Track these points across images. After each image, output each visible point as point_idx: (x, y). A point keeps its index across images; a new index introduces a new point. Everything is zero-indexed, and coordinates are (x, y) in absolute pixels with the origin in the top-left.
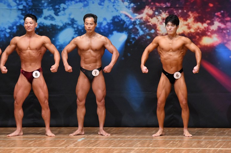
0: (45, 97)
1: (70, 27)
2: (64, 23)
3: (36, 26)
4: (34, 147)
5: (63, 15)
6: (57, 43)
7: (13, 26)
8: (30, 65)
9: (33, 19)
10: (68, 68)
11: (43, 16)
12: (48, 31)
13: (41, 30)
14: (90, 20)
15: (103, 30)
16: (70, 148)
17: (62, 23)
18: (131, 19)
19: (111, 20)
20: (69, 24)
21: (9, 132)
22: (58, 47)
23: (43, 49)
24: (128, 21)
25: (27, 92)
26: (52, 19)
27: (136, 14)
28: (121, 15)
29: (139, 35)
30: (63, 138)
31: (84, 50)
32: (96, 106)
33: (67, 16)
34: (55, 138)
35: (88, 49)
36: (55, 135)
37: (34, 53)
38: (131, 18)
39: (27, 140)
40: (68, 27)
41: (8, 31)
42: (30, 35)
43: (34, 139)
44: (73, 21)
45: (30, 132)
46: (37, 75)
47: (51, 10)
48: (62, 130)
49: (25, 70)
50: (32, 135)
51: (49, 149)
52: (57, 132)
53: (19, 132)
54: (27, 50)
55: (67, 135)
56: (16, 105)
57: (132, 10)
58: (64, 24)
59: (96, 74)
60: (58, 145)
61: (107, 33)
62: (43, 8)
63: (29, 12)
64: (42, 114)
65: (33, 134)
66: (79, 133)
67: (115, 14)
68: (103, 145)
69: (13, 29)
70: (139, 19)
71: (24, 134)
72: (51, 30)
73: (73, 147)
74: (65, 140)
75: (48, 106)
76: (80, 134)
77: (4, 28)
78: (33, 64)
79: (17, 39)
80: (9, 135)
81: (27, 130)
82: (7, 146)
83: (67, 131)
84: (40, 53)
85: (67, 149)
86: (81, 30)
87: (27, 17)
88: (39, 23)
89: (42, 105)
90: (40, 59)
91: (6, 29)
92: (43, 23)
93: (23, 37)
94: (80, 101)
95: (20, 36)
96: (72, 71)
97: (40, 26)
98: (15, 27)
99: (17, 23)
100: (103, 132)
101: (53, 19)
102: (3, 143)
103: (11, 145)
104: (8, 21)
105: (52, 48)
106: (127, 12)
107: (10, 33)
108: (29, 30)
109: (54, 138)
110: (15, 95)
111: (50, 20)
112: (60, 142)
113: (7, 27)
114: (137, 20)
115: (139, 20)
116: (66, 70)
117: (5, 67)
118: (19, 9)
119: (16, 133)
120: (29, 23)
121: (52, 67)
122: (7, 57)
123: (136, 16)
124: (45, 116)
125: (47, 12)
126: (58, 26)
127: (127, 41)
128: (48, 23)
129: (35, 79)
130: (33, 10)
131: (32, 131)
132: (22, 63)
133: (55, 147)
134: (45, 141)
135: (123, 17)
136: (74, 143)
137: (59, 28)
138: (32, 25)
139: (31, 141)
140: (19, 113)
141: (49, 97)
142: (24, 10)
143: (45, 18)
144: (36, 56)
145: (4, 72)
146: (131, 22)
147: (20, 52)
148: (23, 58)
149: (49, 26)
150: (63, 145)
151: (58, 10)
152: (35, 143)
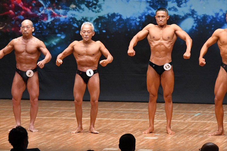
1: (191, 17)
2: (186, 13)
4: (157, 120)
5: (185, 6)
7: (142, 16)
11: (168, 7)
12: (171, 20)
15: (219, 19)
16: (188, 122)
17: (184, 13)
20: (189, 15)
26: (175, 10)
30: (182, 112)
33: (188, 7)
40: (189, 17)
41: (138, 20)
44: (193, 12)
47: (174, 2)
58: (185, 15)
60: (177, 119)
63: (157, 4)
69: (142, 18)
72: (174, 19)
73: (191, 121)
74: (183, 114)
77: (135, 17)
82: (134, 118)
85: (185, 122)
86: (200, 20)
91: (136, 18)
98: (144, 17)
99: (146, 13)
101: (176, 10)
102: (131, 116)
103: (138, 117)
104: (139, 12)
107: (139, 22)
111: (173, 11)
112: (179, 116)
113: (137, 16)
118: (148, 2)
125: (170, 4)
126: (180, 16)
128: (172, 13)
130: (160, 2)
136: (191, 117)
137: (181, 18)
142: (152, 2)
143: (170, 9)
149: (173, 16)
150: (182, 118)
151: (180, 3)
152: (158, 116)
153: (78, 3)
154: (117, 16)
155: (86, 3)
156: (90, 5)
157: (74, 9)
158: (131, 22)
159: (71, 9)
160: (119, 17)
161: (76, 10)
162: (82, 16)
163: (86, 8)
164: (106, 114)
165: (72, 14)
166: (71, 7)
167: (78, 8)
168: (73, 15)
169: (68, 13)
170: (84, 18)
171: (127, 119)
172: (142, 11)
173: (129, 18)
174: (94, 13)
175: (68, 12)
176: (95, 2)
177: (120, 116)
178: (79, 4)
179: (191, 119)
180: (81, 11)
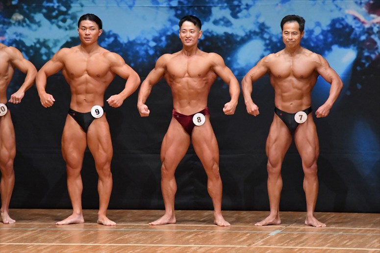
0: (213, 159)
1: (258, 37)
2: (247, 31)
3: (200, 35)
4: (195, 244)
5: (246, 17)
6: (235, 66)
7: (161, 36)
8: (189, 103)
9: (195, 25)
10: (252, 107)
11: (212, 19)
12: (220, 44)
13: (207, 43)
14: (292, 26)
15: (314, 43)
16: (257, 248)
17: (244, 30)
18: (364, 25)
19: (328, 26)
20: (255, 33)
21: (152, 218)
22: (236, 72)
23: (211, 76)
24: (359, 27)
25: (183, 150)
26: (227, 23)
27: (372, 16)
28: (346, 16)
29: (378, 52)
30: (245, 229)
31: (280, 78)
32: (301, 175)
33: (253, 19)
34: (230, 230)
35: (288, 76)
36: (230, 224)
37: (195, 83)
38: (363, 23)
39: (182, 232)
40: (254, 37)
41: (153, 44)
42: (189, 51)
43: (195, 230)
44: (263, 28)
45: (188, 218)
46: (200, 120)
47: (225, 9)
48: (242, 216)
49: (179, 112)
50: (191, 223)
51: (220, 249)
52: (233, 219)
53: (169, 218)
54: (183, 77)
55: (251, 224)
56: (164, 171)
57: (366, 8)
58: (246, 33)
59: (301, 119)
60: (235, 242)
61: (321, 48)
62: (212, 5)
63: (189, 13)
64: (209, 187)
65: (194, 222)
66: (271, 221)
67: (336, 15)
68: (313, 243)
69: (161, 41)
70: (377, 23)
71: (177, 222)
72: (225, 42)
73: (262, 245)
74: (247, 233)
75: (218, 174)
76: (273, 223)
77: (145, 39)
78: (194, 102)
79: (167, 58)
80: (153, 223)
81: (183, 215)
82: (149, 242)
83: (249, 217)
84: (205, 82)
85: (251, 249)
86: (276, 43)
87: (185, 21)
88: (205, 32)
89: (208, 172)
90: (206, 93)
91: (148, 41)
92: (212, 31)
93: (178, 55)
94: (274, 166)
95: (171, 54)
96: (258, 113)
97: (205, 36)
98: (164, 38)
99: (167, 30)
100: (314, 221)
101: (229, 24)
102: (143, 237)
103: (156, 240)
104: (153, 28)
105: (226, 73)
106: (358, 11)
107: (155, 48)
108: (188, 42)
109: (228, 230)
110: (162, 155)
111: (223, 25)
112: (239, 237)
113: (150, 37)
114: (375, 26)
115: (377, 25)
116: (248, 112)
117: (146, 107)
118: (171, 7)
119: (165, 219)
120: (188, 32)
121: (226, 105)
122: (151, 88)
123: (373, 18)
124: (214, 192)
125: (218, 12)
126: (237, 36)
127: (357, 63)
128: (220, 30)
129: (197, 128)
130: (196, 9)
131: (192, 217)
132: (174, 100)
133: (231, 245)
134: (213, 234)
135: (350, 21)
136: (262, 238)
137: (238, 39)
138: (193, 35)
139: (190, 234)
140: (169, 186)
141: (220, 159)
142: (179, 8)
143: (216, 22)
144: (199, 88)
145: (144, 114)
146: (364, 28)
147: (172, 80)
148: (176, 91)
149: (222, 36)
150: (244, 241)
151: (237, 9)
152: (196, 237)
153: (27, 11)
154: (109, 37)
155: (44, 11)
156: (54, 14)
157: (20, 23)
158: (138, 49)
159: (13, 22)
160: (112, 39)
161: (24, 24)
162: (37, 37)
163: (45, 22)
164: (92, 234)
165: (15, 33)
166: (13, 20)
167: (28, 22)
168: (17, 36)
169: (7, 31)
170: (42, 40)
171: (135, 243)
172: (159, 27)
173: (134, 41)
174: (62, 31)
175: (7, 28)
176: (63, 9)
177: (121, 238)
178: (30, 12)
179: (263, 242)
180: (34, 26)
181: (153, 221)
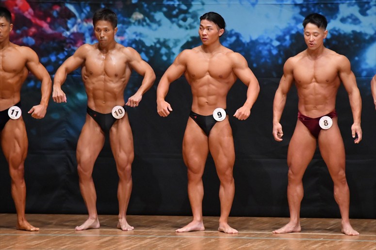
0: (340, 165)
7: (285, 35)
9: (318, 27)
11: (340, 16)
12: (347, 43)
13: (334, 42)
17: (373, 28)
21: (276, 226)
26: (356, 21)
34: (358, 239)
36: (358, 234)
39: (307, 241)
41: (276, 43)
43: (322, 239)
45: (314, 226)
47: (353, 6)
48: (371, 225)
49: (305, 115)
50: (317, 231)
52: (362, 228)
53: (294, 226)
54: (311, 82)
56: (291, 177)
62: (339, 2)
63: (315, 10)
64: (335, 194)
65: (320, 231)
69: (285, 40)
71: (303, 230)
72: (353, 41)
77: (268, 38)
80: (277, 231)
81: (309, 222)
88: (332, 30)
89: (334, 178)
91: (271, 40)
92: (339, 30)
97: (332, 35)
98: (288, 37)
99: (292, 29)
101: (357, 22)
102: (266, 246)
104: (276, 27)
107: (278, 47)
109: (356, 239)
110: (289, 160)
111: (351, 23)
112: (369, 246)
113: (273, 36)
118: (296, 5)
119: (289, 227)
120: (312, 35)
124: (340, 199)
125: (345, 10)
126: (366, 34)
128: (347, 28)
130: (322, 6)
131: (318, 225)
134: (340, 243)
137: (367, 38)
139: (316, 243)
140: (296, 192)
141: (347, 164)
142: (305, 5)
143: (343, 20)
149: (350, 35)
151: (366, 6)
152: (322, 246)
153: (147, 10)
154: (231, 36)
155: (165, 9)
156: (175, 13)
157: (140, 22)
158: (260, 48)
159: (133, 21)
160: (234, 39)
161: (144, 24)
162: (157, 36)
163: (165, 21)
165: (135, 33)
166: (133, 19)
167: (148, 21)
168: (137, 36)
169: (127, 30)
170: (162, 40)
172: (283, 26)
173: (257, 40)
174: (182, 30)
175: (127, 28)
176: (184, 7)
177: (243, 246)
178: (151, 11)
180: (154, 26)
181: (277, 228)
